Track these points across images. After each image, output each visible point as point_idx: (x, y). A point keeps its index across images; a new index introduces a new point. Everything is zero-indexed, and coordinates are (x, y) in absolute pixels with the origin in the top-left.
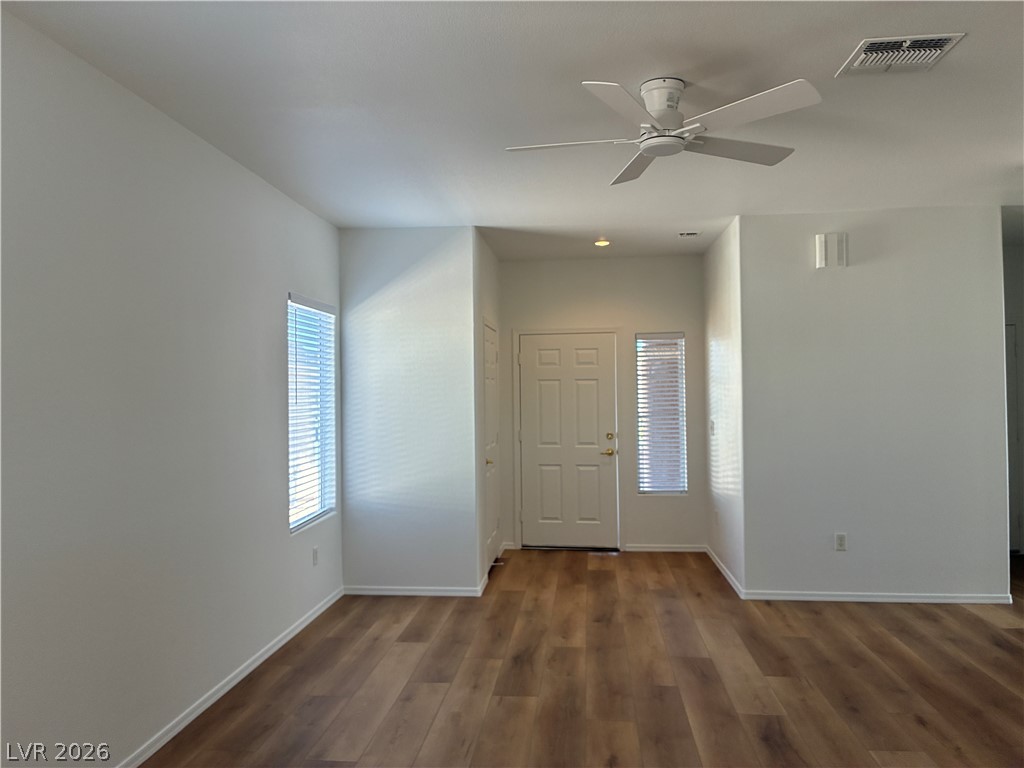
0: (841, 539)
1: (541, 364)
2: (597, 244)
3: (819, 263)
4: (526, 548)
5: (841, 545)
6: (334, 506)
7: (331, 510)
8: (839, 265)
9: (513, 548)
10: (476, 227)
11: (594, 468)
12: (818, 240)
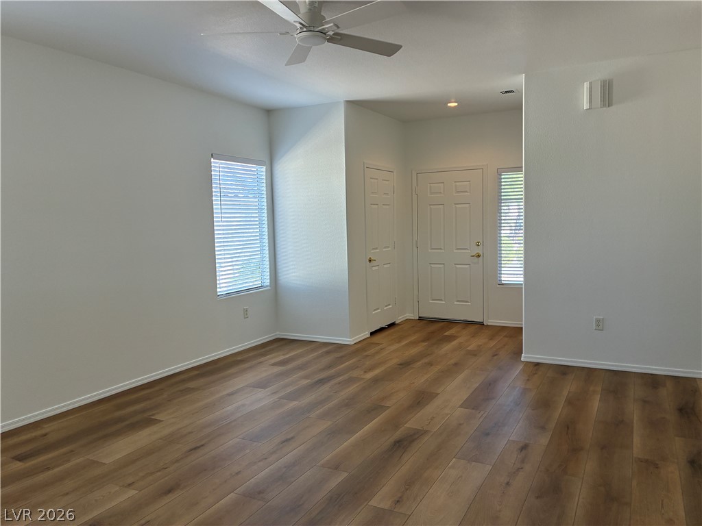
0: (598, 321)
1: (432, 193)
2: (449, 105)
3: (586, 106)
4: (421, 319)
5: (598, 326)
6: (268, 284)
7: (267, 286)
8: (604, 106)
9: (413, 318)
10: (347, 101)
11: (467, 266)
12: (586, 85)
